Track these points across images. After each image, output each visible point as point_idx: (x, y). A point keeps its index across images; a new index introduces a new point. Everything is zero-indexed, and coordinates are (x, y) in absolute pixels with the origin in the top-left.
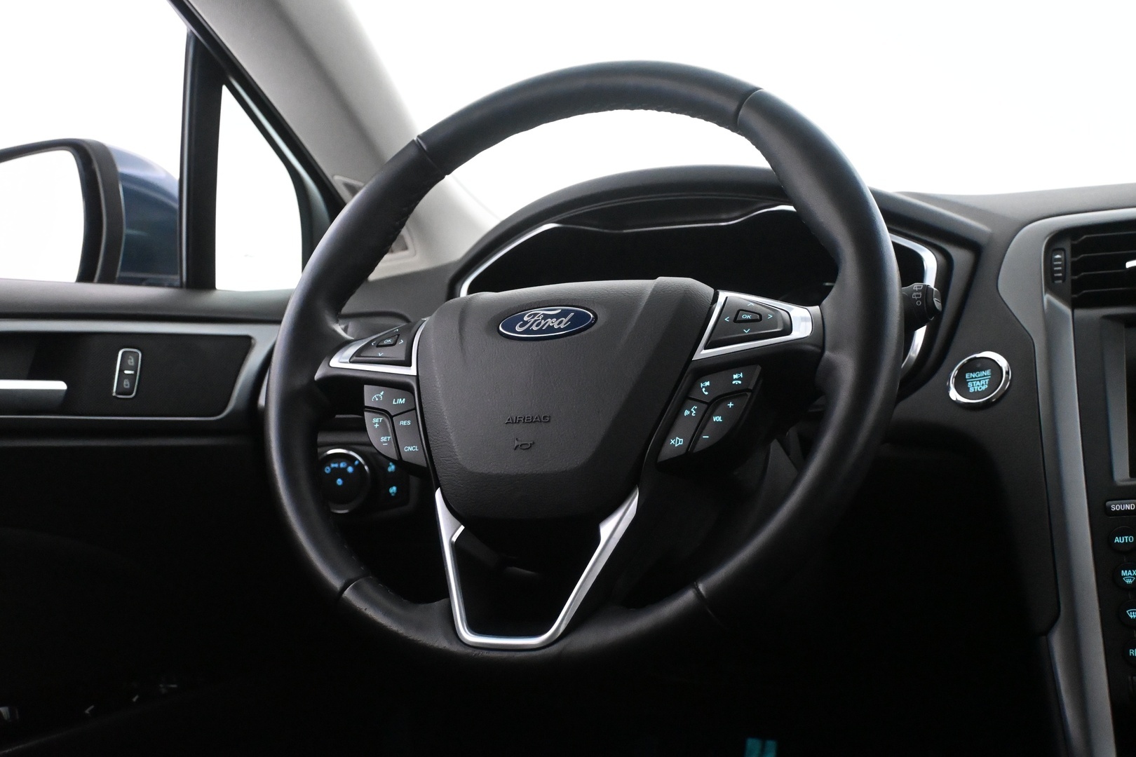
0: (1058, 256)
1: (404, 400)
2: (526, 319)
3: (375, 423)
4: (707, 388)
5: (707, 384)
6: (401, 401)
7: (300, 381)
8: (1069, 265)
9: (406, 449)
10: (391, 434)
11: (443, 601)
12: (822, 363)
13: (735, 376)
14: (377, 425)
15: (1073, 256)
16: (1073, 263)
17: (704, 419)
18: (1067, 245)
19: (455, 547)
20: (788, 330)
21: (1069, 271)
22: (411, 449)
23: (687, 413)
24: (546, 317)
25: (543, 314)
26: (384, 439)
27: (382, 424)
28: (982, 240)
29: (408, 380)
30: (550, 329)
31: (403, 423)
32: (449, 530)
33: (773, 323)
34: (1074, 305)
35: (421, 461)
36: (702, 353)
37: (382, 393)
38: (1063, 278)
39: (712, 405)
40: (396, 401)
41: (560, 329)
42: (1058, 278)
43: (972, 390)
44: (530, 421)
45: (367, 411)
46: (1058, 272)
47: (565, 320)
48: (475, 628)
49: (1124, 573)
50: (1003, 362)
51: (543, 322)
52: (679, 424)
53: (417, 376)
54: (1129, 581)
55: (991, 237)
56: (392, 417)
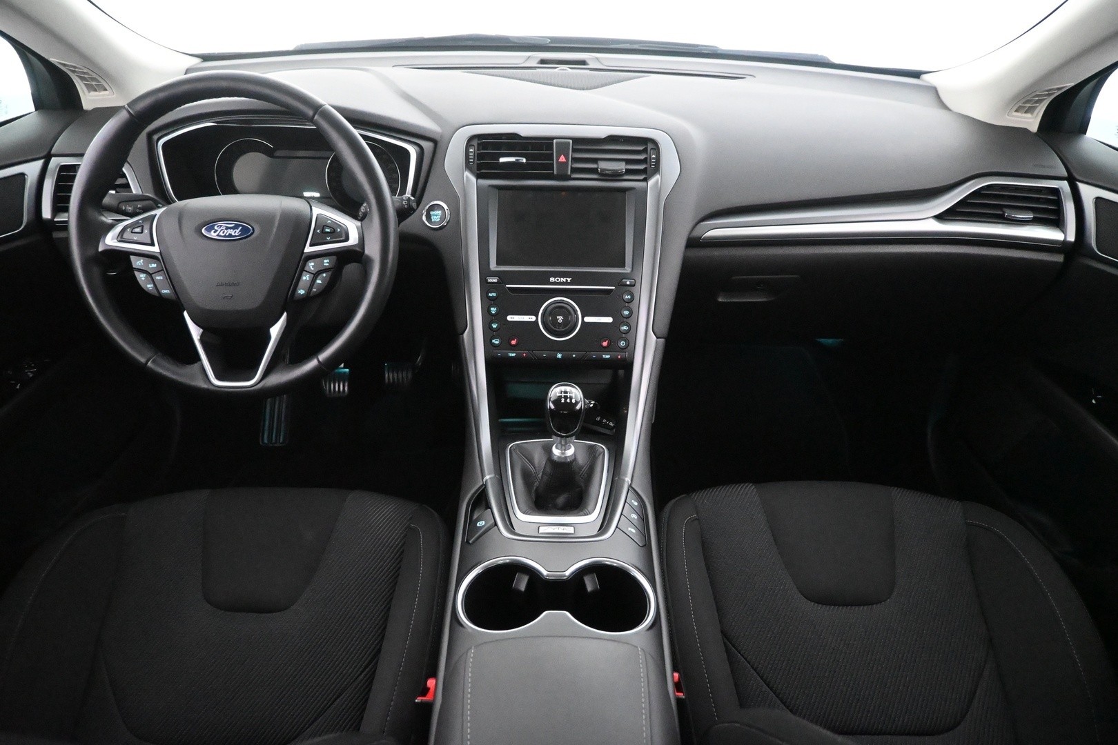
0: (471, 150)
1: (156, 265)
2: (216, 228)
3: (142, 278)
4: (313, 266)
5: (313, 264)
6: (154, 266)
7: (91, 252)
8: (476, 154)
9: (163, 291)
10: (152, 284)
11: (199, 363)
12: (363, 257)
13: (325, 261)
15: (478, 150)
16: (478, 154)
17: (313, 281)
18: (475, 142)
19: (202, 340)
20: (347, 239)
21: (476, 158)
22: (165, 291)
23: (304, 278)
24: (227, 228)
25: (225, 226)
26: (149, 286)
27: (146, 278)
28: (437, 137)
29: (156, 255)
30: (230, 235)
32: (195, 332)
33: (340, 235)
34: (479, 176)
35: (173, 297)
36: (308, 249)
37: (142, 261)
38: (473, 162)
39: (316, 275)
40: (151, 266)
41: (236, 236)
42: (471, 162)
43: (433, 220)
44: (229, 285)
45: (135, 270)
46: (471, 159)
47: (238, 231)
48: (219, 378)
49: (492, 309)
50: (445, 207)
51: (226, 231)
52: (301, 284)
53: (160, 253)
54: (493, 312)
55: (441, 136)
56: (151, 274)
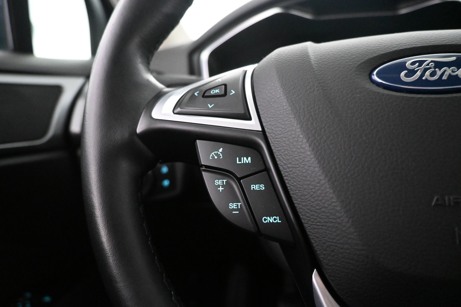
1: (249, 158)
2: (408, 67)
3: (219, 186)
6: (247, 160)
9: (265, 220)
10: (241, 201)
14: (221, 189)
22: (271, 220)
24: (439, 65)
25: (432, 61)
26: (233, 206)
27: (227, 186)
31: (255, 187)
37: (221, 150)
40: (240, 160)
45: (204, 170)
56: (239, 179)
